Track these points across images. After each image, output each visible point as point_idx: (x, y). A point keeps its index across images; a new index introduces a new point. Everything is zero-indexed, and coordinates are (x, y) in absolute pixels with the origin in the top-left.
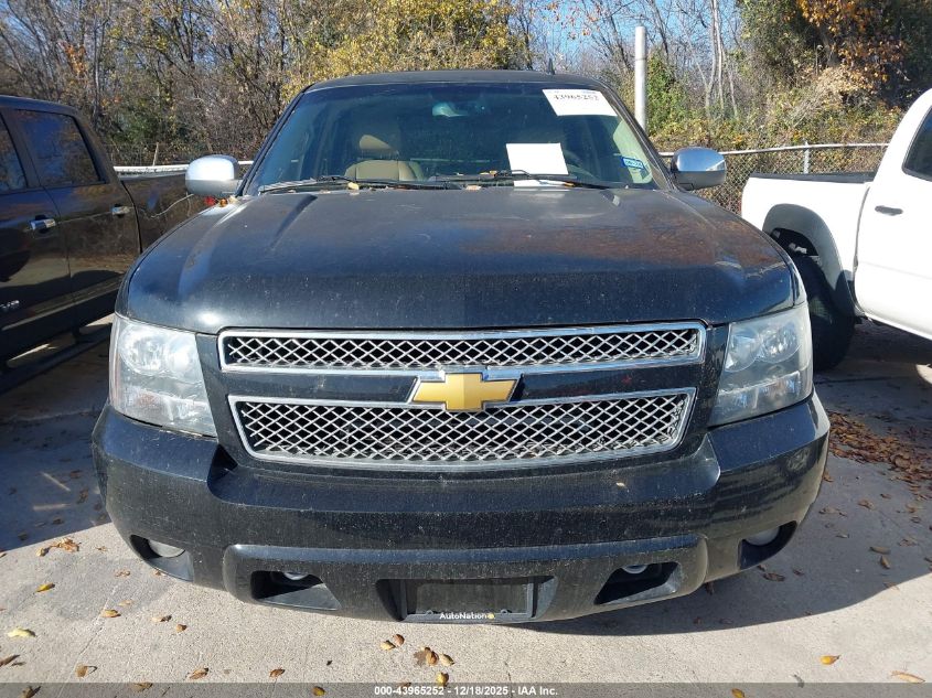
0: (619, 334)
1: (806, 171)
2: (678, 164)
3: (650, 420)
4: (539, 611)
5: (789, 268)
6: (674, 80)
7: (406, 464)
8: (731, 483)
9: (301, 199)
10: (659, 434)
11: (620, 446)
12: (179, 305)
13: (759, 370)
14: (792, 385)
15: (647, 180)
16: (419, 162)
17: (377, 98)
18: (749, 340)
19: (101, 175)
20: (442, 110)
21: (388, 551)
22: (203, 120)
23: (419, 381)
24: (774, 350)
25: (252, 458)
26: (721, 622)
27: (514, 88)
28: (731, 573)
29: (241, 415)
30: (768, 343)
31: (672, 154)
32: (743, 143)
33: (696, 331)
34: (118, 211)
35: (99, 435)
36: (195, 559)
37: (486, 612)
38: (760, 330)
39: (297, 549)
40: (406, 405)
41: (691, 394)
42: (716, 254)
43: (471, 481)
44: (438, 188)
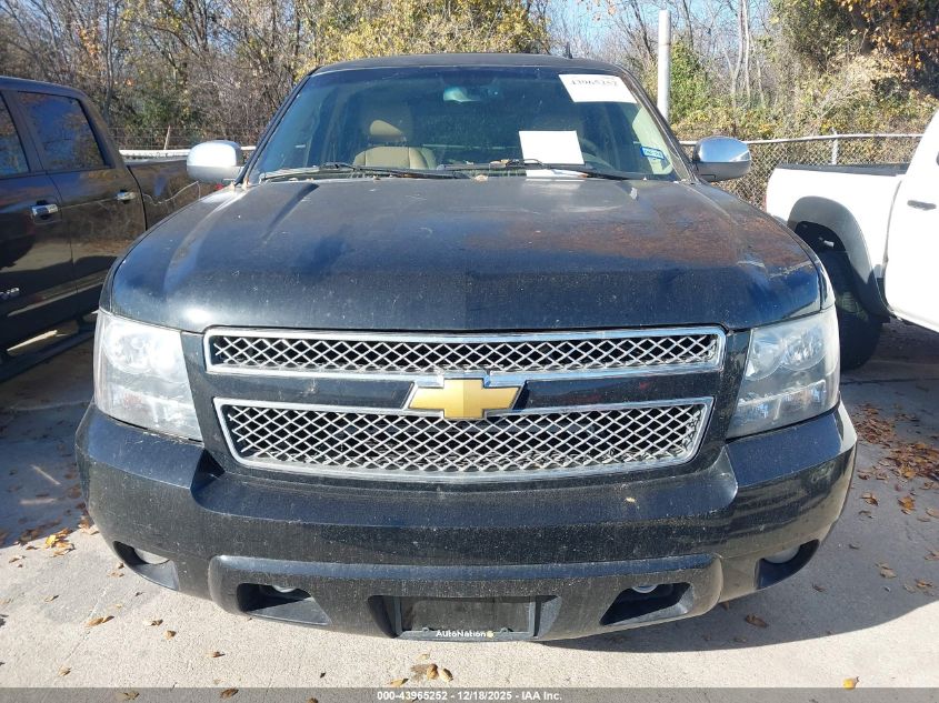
0: (632, 339)
1: (834, 163)
2: (701, 154)
3: (664, 432)
4: (542, 630)
5: (817, 268)
6: (698, 66)
7: (402, 475)
8: (749, 498)
9: (301, 188)
10: (673, 447)
11: (631, 458)
12: (164, 301)
13: (782, 377)
14: (817, 394)
15: (668, 170)
16: (430, 148)
17: (386, 82)
18: (772, 346)
19: (106, 159)
20: (453, 95)
21: (381, 566)
22: (217, 104)
23: (416, 387)
24: (798, 357)
25: (238, 465)
26: (735, 640)
27: (530, 73)
28: (747, 593)
29: (227, 419)
30: (792, 348)
31: (694, 142)
32: (770, 133)
33: (715, 337)
34: (123, 197)
35: (82, 436)
36: (180, 569)
37: (486, 630)
38: (784, 335)
39: (286, 561)
40: (402, 412)
41: (708, 403)
42: (739, 252)
43: (470, 494)
44: (445, 178)
